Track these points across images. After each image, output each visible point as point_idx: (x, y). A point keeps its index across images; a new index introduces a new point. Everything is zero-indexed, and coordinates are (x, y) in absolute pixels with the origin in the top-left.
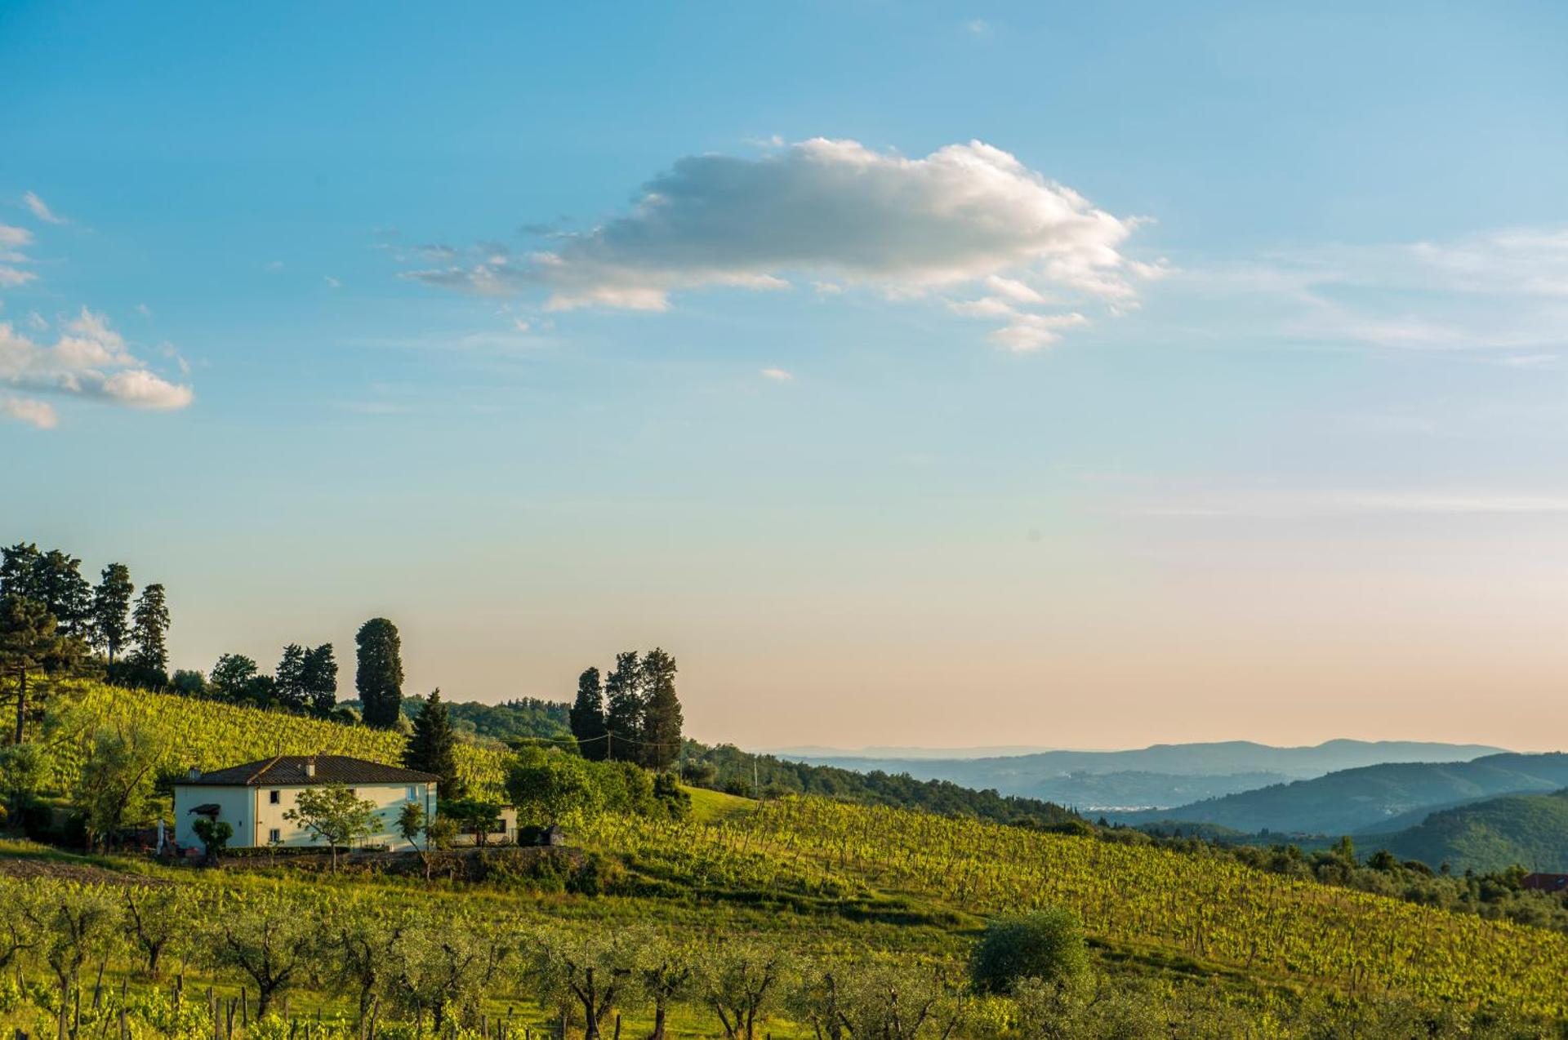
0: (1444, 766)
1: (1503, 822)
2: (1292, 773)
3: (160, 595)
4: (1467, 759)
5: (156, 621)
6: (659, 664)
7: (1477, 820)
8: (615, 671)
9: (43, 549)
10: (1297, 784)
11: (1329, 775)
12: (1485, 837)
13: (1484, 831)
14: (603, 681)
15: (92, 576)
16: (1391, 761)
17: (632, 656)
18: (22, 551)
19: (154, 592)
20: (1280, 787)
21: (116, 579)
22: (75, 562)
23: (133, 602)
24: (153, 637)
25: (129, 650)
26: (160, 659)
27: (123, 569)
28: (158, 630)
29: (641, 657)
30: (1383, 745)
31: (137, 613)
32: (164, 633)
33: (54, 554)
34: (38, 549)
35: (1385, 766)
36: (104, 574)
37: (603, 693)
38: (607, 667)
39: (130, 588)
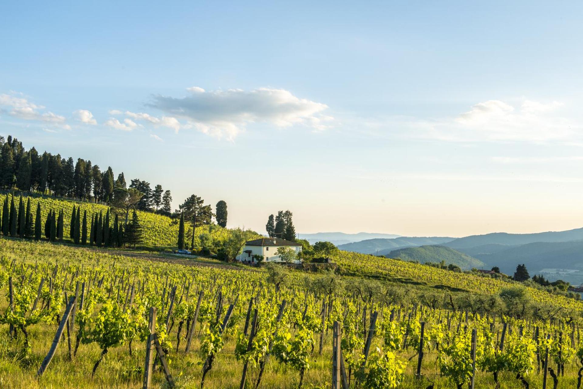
0: (390, 239)
1: (408, 253)
2: (352, 240)
3: (169, 193)
4: (395, 238)
5: (168, 200)
6: (288, 214)
7: (403, 253)
8: (278, 215)
9: (141, 181)
10: (355, 243)
11: (362, 241)
12: (405, 257)
13: (404, 255)
14: (274, 218)
15: (153, 188)
16: (377, 238)
17: (282, 212)
18: (136, 181)
19: (168, 192)
20: (351, 243)
21: (159, 189)
22: (149, 184)
23: (162, 195)
24: (167, 204)
25: (161, 207)
26: (169, 209)
27: (160, 186)
28: (168, 202)
29: (284, 212)
30: (372, 234)
31: (163, 197)
32: (170, 203)
33: (144, 182)
34: (140, 180)
35: (375, 239)
36: (156, 187)
37: (275, 221)
38: (276, 214)
39: (162, 191)
